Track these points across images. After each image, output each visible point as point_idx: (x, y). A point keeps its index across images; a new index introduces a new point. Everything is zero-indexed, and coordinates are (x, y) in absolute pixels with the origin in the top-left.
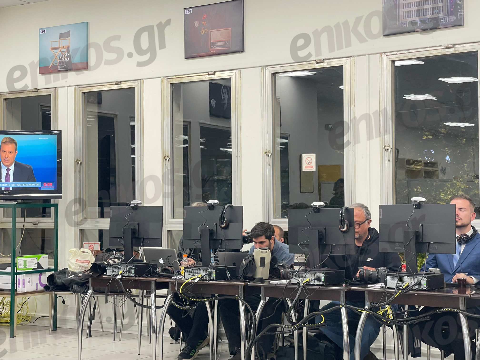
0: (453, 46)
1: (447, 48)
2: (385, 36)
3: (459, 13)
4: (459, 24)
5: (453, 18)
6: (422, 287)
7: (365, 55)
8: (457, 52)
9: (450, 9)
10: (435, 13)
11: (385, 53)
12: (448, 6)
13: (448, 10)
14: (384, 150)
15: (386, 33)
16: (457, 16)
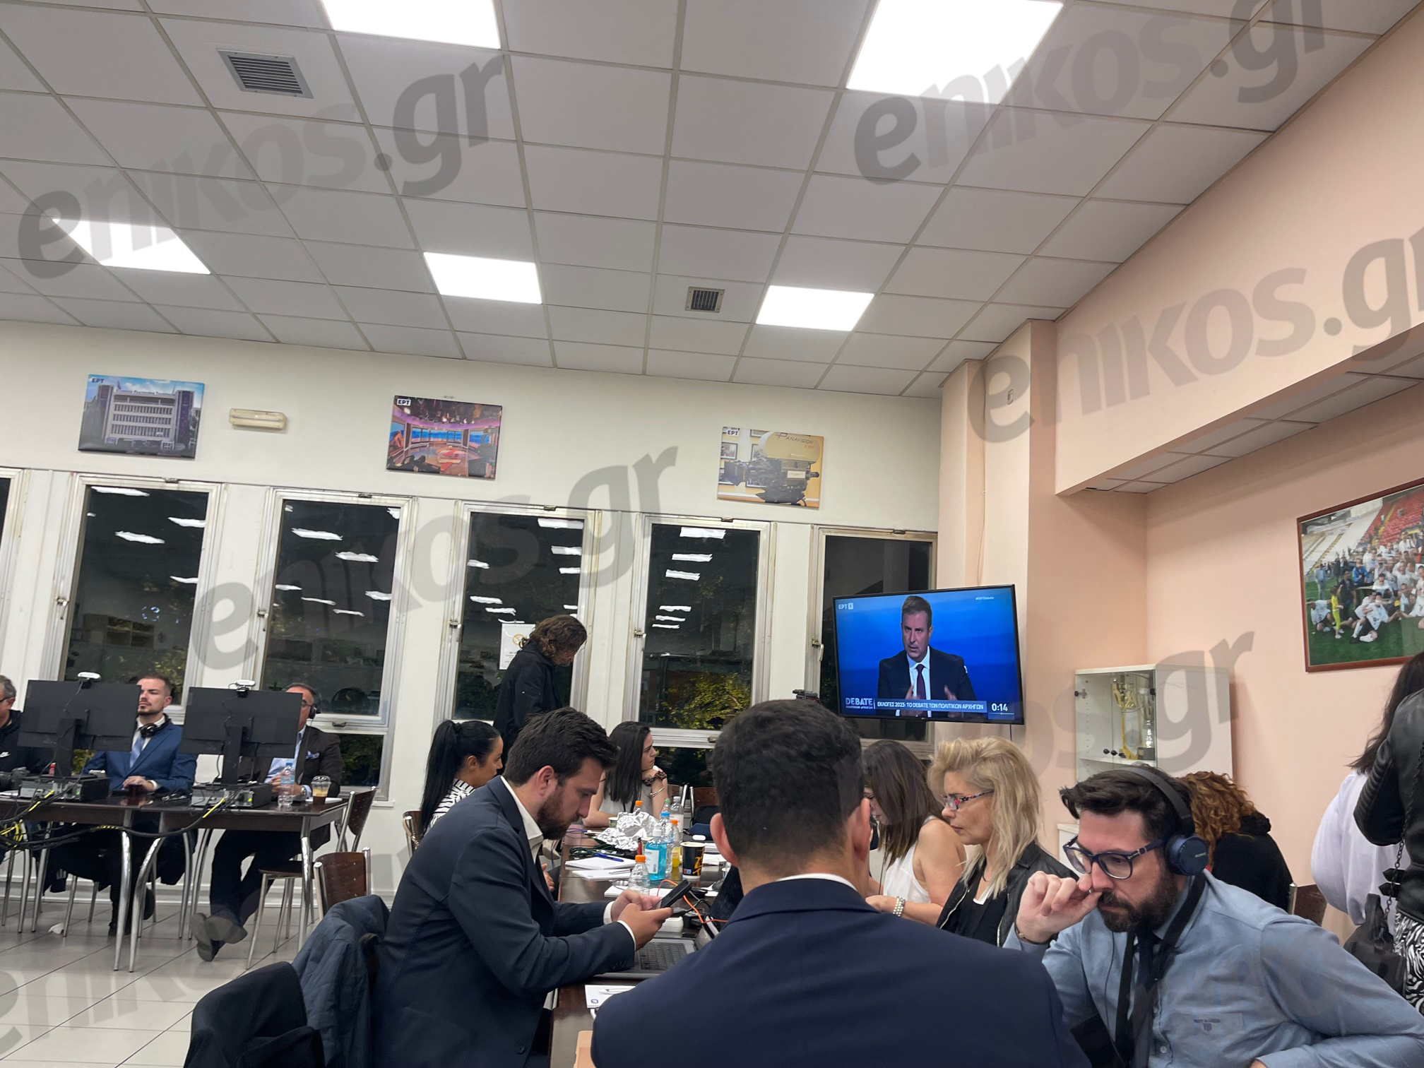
0: (177, 482)
1: (167, 482)
2: (79, 450)
3: (190, 442)
4: (189, 454)
5: (182, 447)
6: (73, 797)
7: (48, 470)
8: (181, 489)
9: (179, 435)
10: (158, 436)
11: (78, 472)
12: (176, 430)
13: (175, 435)
14: (56, 603)
15: (85, 446)
16: (187, 446)
